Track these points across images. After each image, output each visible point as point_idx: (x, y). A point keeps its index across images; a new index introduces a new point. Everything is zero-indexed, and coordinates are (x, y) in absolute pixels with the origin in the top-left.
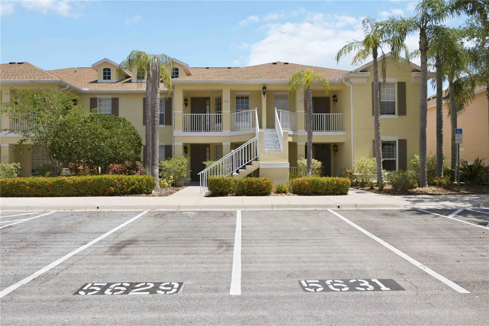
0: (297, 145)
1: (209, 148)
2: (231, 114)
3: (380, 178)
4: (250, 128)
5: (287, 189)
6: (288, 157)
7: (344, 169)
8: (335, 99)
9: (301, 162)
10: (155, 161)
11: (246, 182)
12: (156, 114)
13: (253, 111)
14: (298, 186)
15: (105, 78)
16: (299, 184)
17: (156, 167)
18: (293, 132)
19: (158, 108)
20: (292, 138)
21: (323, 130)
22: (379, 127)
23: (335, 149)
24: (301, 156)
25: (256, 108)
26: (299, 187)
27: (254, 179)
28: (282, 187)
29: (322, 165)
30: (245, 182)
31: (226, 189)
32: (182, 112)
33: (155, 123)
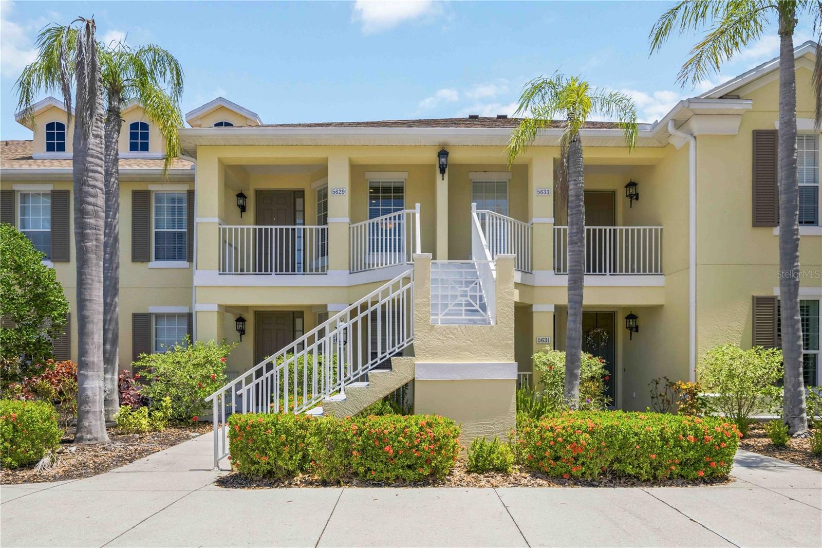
0: (532, 312)
1: (301, 320)
2: (352, 226)
3: (796, 412)
4: (399, 261)
5: (511, 458)
6: (512, 342)
7: (665, 378)
8: (632, 191)
9: (544, 359)
10: (87, 352)
11: (360, 433)
12: (89, 204)
13: (408, 214)
14: (551, 447)
15: (50, 148)
16: (555, 442)
17: (90, 373)
18: (522, 275)
19: (94, 187)
20: (520, 292)
21: (603, 273)
22: (796, 251)
23: (631, 323)
24: (543, 341)
25: (418, 205)
26: (556, 451)
27: (390, 422)
28: (491, 452)
29: (604, 367)
30: (355, 435)
31: (284, 459)
32: (216, 220)
33: (87, 234)
